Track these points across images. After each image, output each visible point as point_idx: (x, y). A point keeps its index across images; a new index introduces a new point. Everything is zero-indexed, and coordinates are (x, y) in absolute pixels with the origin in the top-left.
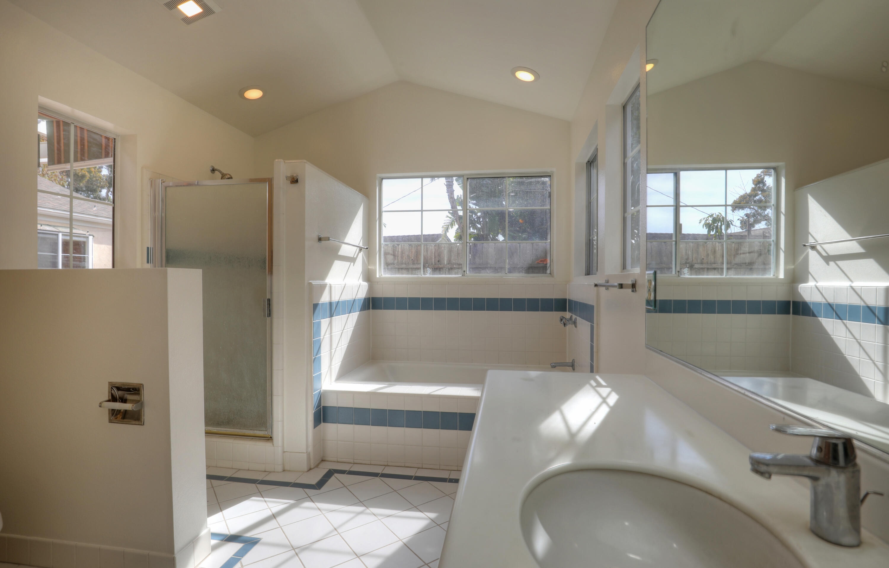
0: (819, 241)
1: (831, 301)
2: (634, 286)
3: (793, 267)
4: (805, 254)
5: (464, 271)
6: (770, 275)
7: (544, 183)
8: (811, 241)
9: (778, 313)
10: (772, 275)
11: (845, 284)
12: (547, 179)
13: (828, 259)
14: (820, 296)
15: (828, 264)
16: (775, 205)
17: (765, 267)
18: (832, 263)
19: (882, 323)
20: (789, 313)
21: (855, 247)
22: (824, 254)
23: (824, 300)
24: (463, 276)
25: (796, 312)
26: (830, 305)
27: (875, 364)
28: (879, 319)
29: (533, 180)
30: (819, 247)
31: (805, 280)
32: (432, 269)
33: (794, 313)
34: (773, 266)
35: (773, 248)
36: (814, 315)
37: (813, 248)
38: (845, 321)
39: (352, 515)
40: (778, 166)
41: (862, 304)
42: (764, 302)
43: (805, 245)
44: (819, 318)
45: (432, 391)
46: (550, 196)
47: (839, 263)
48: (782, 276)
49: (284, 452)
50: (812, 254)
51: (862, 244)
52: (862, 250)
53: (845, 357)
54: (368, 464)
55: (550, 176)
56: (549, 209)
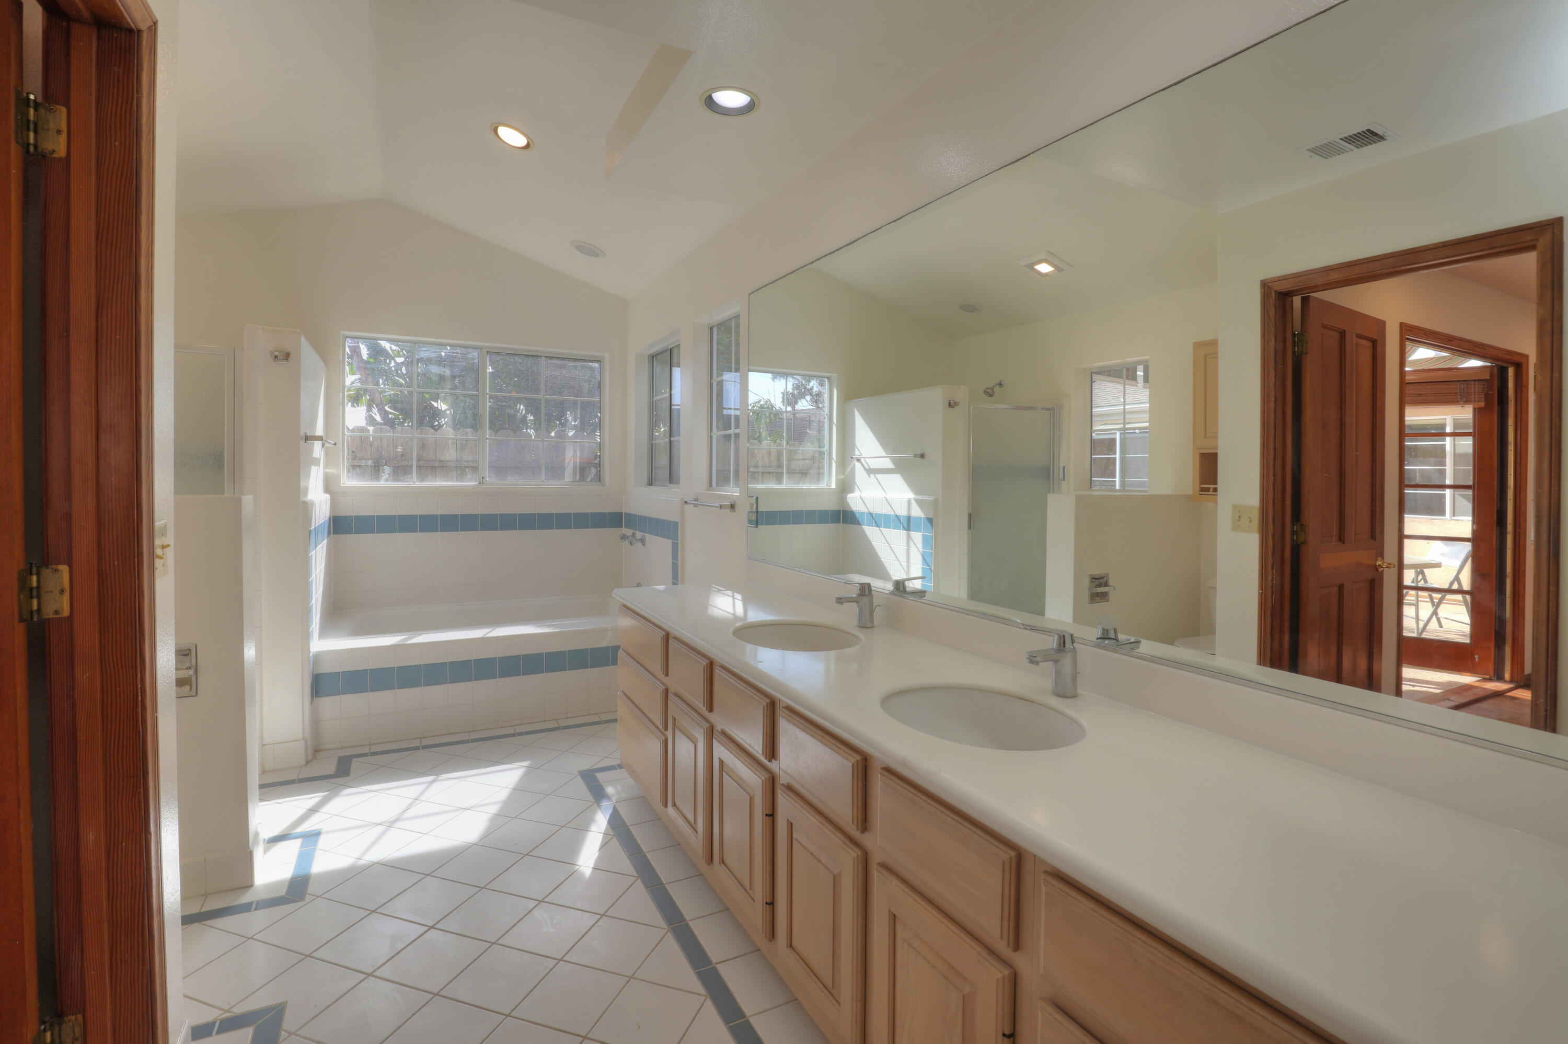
0: (863, 454)
1: (871, 511)
2: (732, 507)
3: (842, 477)
4: (851, 466)
5: (483, 478)
6: (823, 485)
7: (592, 369)
8: (857, 453)
9: (831, 523)
10: (825, 485)
11: (880, 494)
12: (596, 365)
13: (870, 471)
14: (863, 506)
15: (869, 476)
16: (828, 414)
17: (819, 475)
18: (872, 476)
19: (906, 530)
20: (840, 523)
21: (887, 463)
22: (867, 467)
23: (866, 510)
24: (480, 483)
25: (845, 522)
26: (871, 514)
27: (900, 564)
28: (903, 526)
29: (579, 364)
30: (862, 460)
31: (852, 491)
32: (392, 468)
33: (843, 522)
34: (826, 476)
35: (826, 456)
36: (859, 524)
37: (858, 460)
38: (881, 529)
39: (424, 786)
40: (831, 376)
41: (893, 513)
42: (820, 512)
43: (852, 458)
44: (863, 527)
45: (483, 634)
46: (599, 386)
47: (878, 476)
48: (833, 486)
49: (263, 745)
50: (858, 465)
51: (894, 461)
52: (892, 466)
53: (881, 560)
54: (394, 742)
55: (600, 361)
56: (598, 402)
